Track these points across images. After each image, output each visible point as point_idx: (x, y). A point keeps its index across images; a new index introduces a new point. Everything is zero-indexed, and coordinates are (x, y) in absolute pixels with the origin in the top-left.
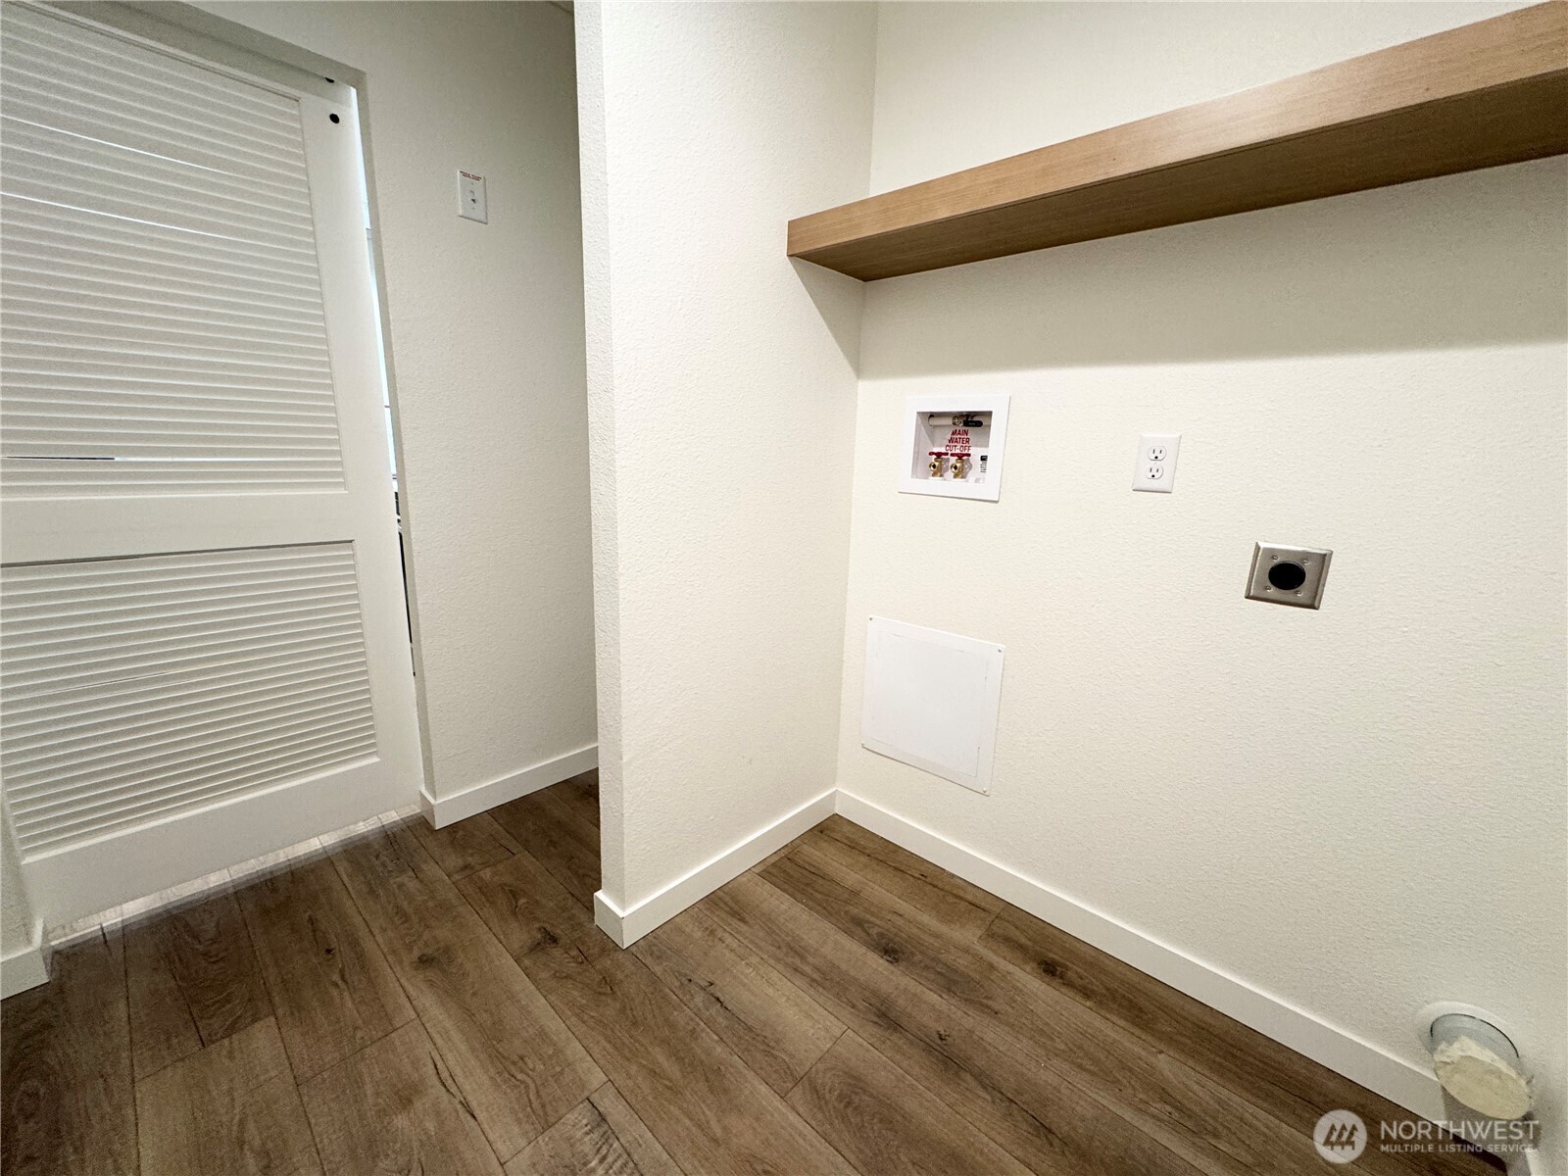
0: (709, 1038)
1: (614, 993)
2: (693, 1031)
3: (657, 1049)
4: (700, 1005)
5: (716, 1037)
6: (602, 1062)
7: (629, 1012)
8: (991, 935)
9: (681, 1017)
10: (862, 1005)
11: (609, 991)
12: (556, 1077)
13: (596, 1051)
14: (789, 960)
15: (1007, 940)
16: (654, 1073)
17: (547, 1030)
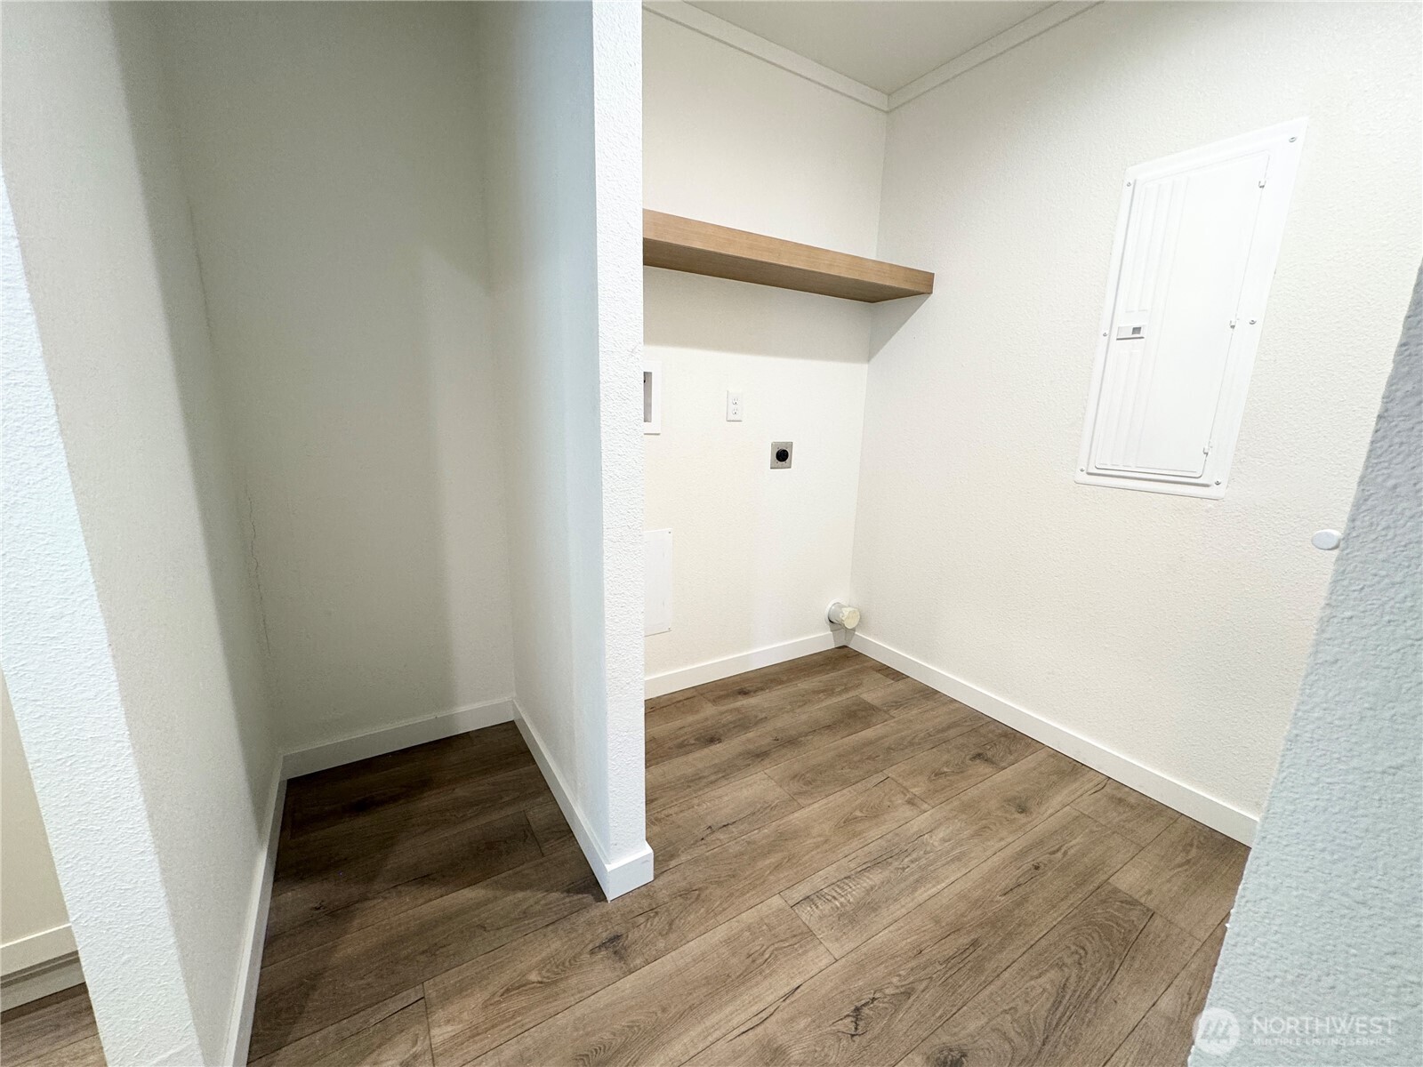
0: (755, 835)
1: (700, 889)
2: (749, 843)
3: (759, 863)
4: (727, 836)
5: (756, 831)
6: (763, 898)
7: (722, 879)
8: (715, 701)
9: (734, 848)
10: (748, 762)
11: (697, 892)
12: (770, 928)
13: (752, 902)
14: (703, 784)
15: (720, 697)
16: (778, 867)
17: (726, 937)
